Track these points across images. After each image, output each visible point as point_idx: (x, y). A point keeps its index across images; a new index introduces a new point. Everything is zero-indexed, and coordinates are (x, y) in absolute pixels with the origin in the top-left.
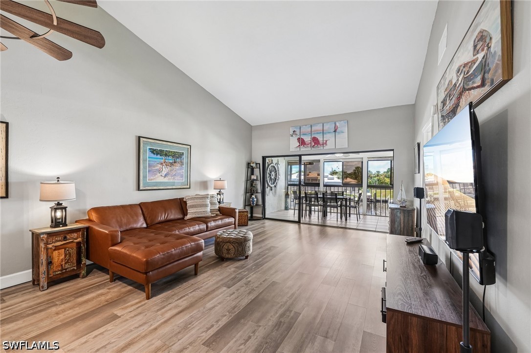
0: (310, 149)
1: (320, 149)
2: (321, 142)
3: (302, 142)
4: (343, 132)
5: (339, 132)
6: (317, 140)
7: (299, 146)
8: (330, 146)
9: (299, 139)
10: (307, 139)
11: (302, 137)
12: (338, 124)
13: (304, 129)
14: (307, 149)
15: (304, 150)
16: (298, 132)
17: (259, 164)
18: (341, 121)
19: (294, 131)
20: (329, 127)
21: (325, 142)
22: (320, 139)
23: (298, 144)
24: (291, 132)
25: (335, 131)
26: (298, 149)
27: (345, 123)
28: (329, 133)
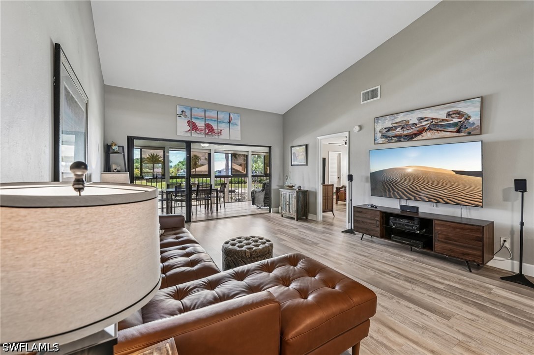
0: (204, 136)
1: (215, 138)
2: (216, 131)
3: (193, 127)
4: (237, 125)
5: (233, 124)
6: (212, 127)
7: (190, 130)
8: (224, 136)
9: (189, 122)
10: (200, 124)
11: (194, 120)
12: (232, 116)
13: (195, 112)
14: (200, 136)
15: (195, 136)
16: (188, 113)
17: (123, 147)
18: (234, 113)
19: (183, 111)
20: (223, 116)
21: (219, 131)
22: (215, 127)
23: (188, 128)
24: (179, 112)
25: (230, 122)
26: (189, 134)
27: (238, 116)
28: (224, 122)
